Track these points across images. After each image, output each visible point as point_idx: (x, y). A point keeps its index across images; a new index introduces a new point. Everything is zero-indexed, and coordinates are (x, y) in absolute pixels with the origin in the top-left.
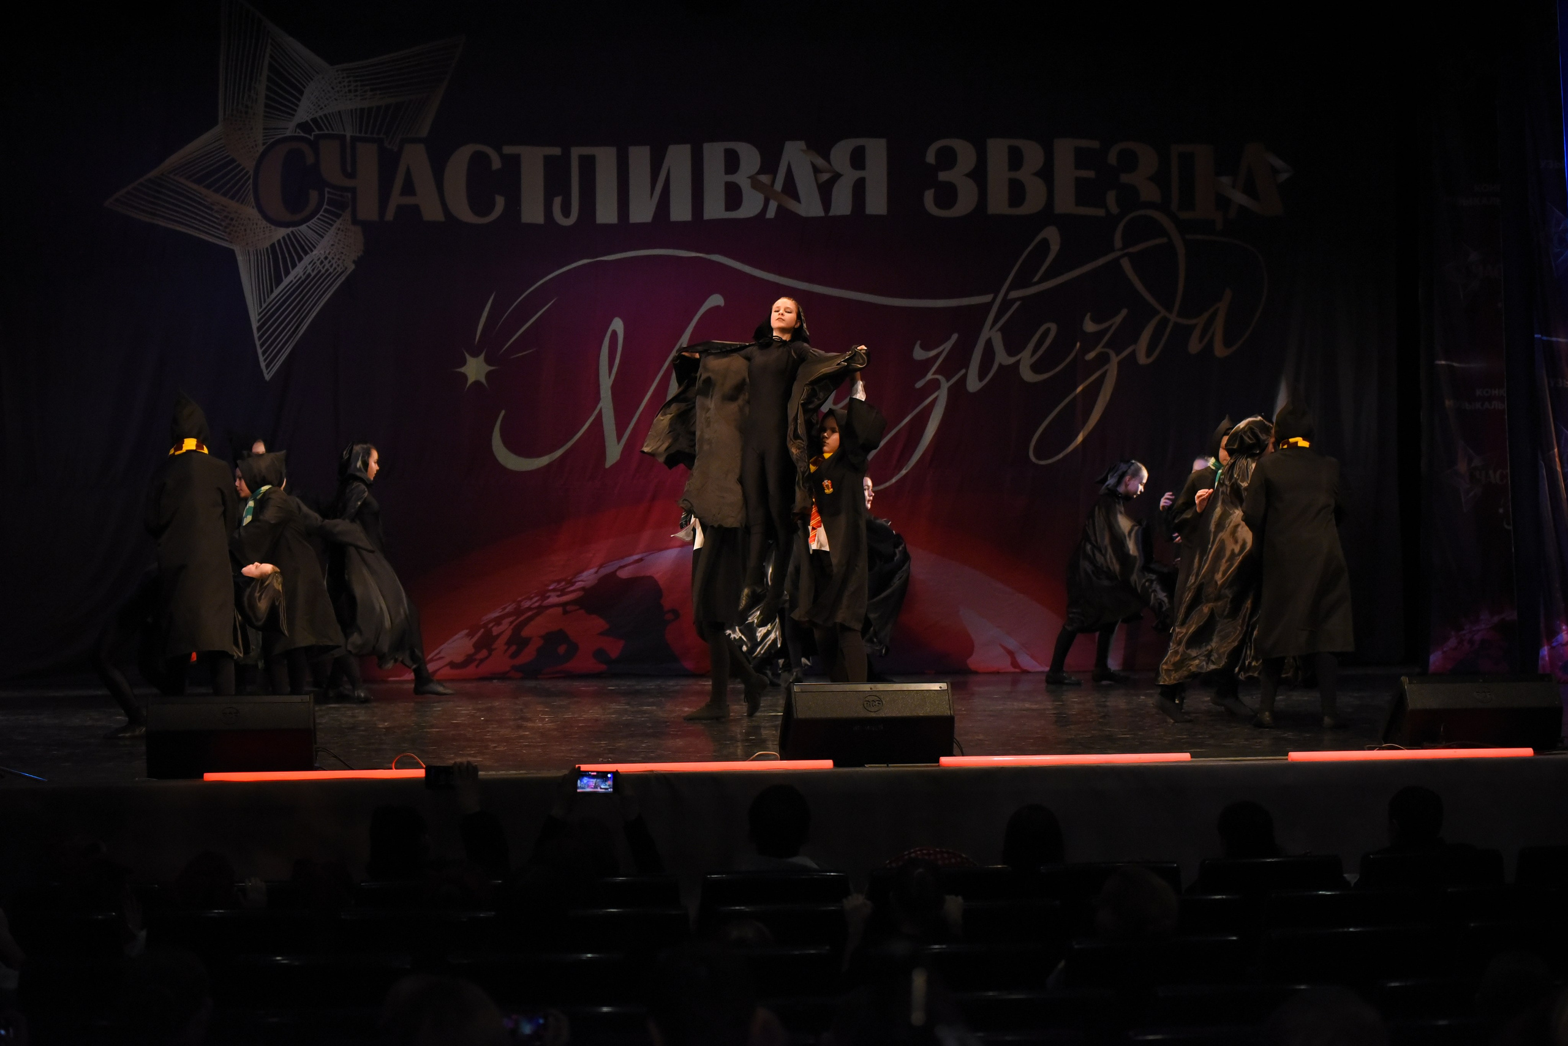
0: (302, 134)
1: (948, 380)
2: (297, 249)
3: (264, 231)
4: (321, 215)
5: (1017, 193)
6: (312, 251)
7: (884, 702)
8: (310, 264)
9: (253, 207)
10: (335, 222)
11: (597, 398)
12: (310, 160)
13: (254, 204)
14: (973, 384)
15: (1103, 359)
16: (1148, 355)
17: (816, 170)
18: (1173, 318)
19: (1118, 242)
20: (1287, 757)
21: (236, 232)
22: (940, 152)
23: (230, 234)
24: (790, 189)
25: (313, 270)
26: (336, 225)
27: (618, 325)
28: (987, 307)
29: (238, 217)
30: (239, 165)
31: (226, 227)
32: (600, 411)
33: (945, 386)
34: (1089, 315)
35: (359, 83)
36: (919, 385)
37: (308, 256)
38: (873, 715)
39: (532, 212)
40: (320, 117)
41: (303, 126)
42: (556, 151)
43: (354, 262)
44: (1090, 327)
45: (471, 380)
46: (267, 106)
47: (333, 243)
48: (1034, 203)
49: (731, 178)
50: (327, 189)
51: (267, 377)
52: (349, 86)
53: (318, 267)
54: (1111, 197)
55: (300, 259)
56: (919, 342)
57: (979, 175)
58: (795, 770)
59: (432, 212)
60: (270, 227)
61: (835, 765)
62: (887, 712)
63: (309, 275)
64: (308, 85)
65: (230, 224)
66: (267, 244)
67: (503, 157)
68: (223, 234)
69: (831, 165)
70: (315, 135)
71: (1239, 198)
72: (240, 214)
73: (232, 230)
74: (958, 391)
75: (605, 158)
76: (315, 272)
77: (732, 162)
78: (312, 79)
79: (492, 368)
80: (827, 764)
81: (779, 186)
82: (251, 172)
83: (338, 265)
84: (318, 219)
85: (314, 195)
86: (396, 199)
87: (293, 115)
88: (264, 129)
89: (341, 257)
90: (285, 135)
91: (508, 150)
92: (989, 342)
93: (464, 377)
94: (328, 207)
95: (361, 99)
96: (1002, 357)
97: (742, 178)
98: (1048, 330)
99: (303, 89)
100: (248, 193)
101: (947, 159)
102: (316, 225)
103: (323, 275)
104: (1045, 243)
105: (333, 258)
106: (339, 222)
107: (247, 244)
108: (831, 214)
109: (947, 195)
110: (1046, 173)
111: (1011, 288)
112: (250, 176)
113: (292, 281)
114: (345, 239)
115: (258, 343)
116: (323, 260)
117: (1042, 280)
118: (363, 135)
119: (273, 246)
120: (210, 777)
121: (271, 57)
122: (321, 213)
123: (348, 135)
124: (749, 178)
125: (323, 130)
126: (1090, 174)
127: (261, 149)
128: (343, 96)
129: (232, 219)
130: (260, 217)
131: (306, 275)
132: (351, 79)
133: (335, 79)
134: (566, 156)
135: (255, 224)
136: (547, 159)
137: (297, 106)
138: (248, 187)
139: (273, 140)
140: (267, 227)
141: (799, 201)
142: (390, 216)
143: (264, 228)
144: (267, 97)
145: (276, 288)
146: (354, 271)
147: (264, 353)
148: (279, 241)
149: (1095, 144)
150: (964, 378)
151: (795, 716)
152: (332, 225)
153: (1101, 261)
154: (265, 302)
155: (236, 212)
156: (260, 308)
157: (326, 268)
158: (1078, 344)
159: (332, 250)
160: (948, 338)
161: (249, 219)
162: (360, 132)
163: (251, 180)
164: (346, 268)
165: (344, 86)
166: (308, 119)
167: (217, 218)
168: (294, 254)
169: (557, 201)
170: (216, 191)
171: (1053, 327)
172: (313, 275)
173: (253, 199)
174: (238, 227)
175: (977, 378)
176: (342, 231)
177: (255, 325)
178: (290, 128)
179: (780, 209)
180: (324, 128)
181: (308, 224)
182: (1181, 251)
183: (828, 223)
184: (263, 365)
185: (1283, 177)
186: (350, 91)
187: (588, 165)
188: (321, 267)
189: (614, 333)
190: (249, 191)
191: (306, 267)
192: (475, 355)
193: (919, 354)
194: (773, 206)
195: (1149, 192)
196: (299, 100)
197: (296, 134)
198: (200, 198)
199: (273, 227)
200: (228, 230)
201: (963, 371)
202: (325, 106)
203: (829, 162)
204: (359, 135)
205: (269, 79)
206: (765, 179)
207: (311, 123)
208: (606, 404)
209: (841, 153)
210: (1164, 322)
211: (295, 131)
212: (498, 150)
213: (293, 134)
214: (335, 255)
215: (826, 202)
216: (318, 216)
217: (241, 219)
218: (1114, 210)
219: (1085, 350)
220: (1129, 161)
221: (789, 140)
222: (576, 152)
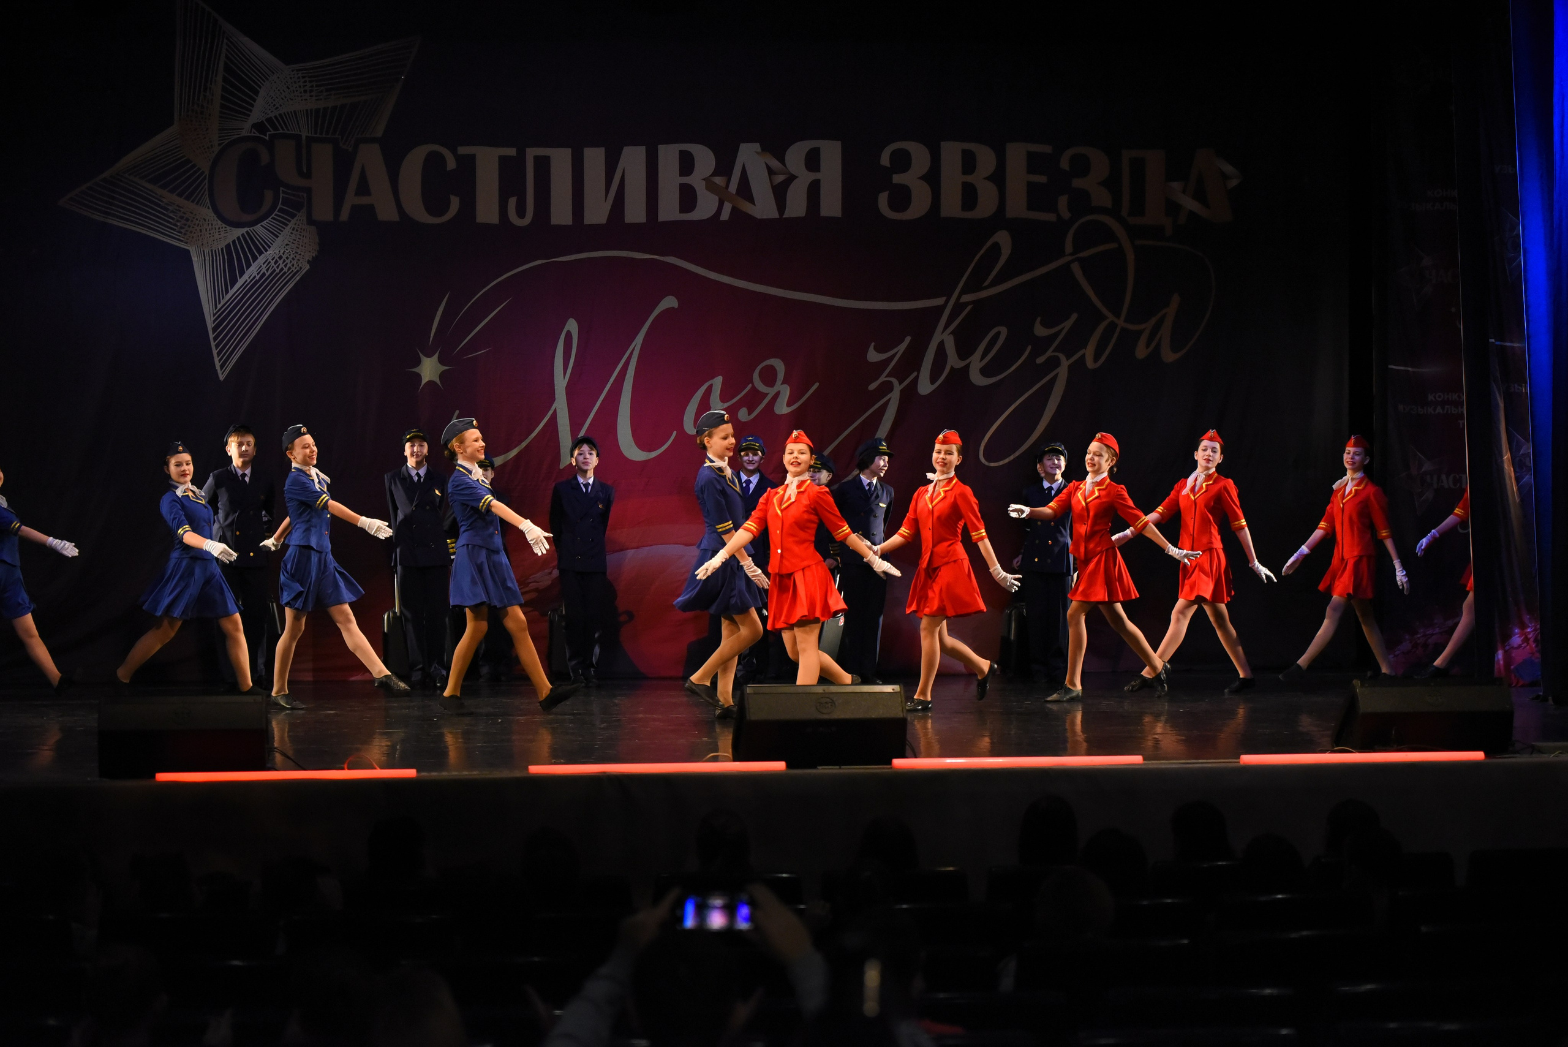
0: (258, 135)
1: (900, 384)
2: (252, 249)
3: (219, 232)
4: (276, 215)
5: (970, 196)
6: (266, 251)
7: (836, 703)
8: (264, 264)
9: (209, 208)
10: (290, 221)
11: (552, 398)
12: (265, 158)
13: (209, 204)
14: (925, 387)
15: (1054, 363)
16: (1096, 358)
17: (771, 172)
18: (1121, 323)
19: (1069, 247)
20: (1238, 760)
21: (191, 232)
22: (894, 154)
23: (185, 234)
24: (745, 191)
25: (267, 270)
26: (291, 225)
27: (572, 326)
28: (940, 310)
29: (194, 218)
30: (194, 166)
31: (181, 228)
32: (555, 410)
33: (898, 388)
34: (1039, 319)
35: (314, 84)
36: (873, 386)
37: (263, 255)
38: (826, 717)
39: (487, 211)
40: (275, 117)
41: (259, 127)
42: (512, 152)
43: (309, 262)
44: (1040, 331)
45: (425, 379)
46: (222, 106)
47: (289, 243)
48: (986, 206)
49: (686, 180)
50: (281, 188)
51: (222, 378)
52: (304, 86)
53: (273, 267)
54: (1063, 201)
55: (255, 259)
56: (873, 344)
57: (933, 177)
58: (748, 772)
59: (387, 212)
60: (225, 228)
61: (788, 766)
62: (838, 714)
63: (264, 274)
64: (263, 85)
65: (185, 225)
66: (223, 244)
67: (459, 158)
68: (178, 234)
69: (785, 165)
70: (269, 135)
71: (1189, 204)
72: (196, 215)
73: (187, 231)
74: (909, 394)
75: (561, 159)
76: (270, 272)
77: (687, 164)
78: (268, 79)
79: (448, 368)
80: (779, 766)
81: (733, 188)
82: (207, 173)
83: (293, 265)
84: (273, 218)
85: (269, 195)
86: (351, 199)
87: (249, 116)
88: (220, 130)
89: (295, 256)
90: (240, 136)
91: (463, 150)
92: (941, 346)
93: (418, 377)
94: (283, 207)
95: (316, 100)
96: (953, 361)
97: (696, 180)
98: (998, 334)
99: (258, 88)
100: (203, 194)
101: (902, 161)
102: (269, 224)
103: (277, 274)
104: (996, 248)
105: (287, 258)
106: (293, 221)
107: (203, 244)
108: (784, 217)
109: (901, 197)
110: (998, 178)
111: (964, 292)
112: (206, 175)
113: (247, 281)
114: (300, 239)
115: (213, 344)
116: (278, 260)
117: (994, 283)
118: (318, 135)
119: (228, 246)
120: (163, 777)
121: (227, 57)
122: (276, 212)
123: (304, 134)
124: (704, 179)
125: (279, 130)
126: (1042, 179)
127: (217, 149)
128: (298, 96)
129: (187, 220)
130: (216, 218)
131: (260, 274)
132: (307, 79)
133: (291, 78)
134: (521, 158)
135: (210, 224)
136: (503, 160)
137: (253, 106)
138: (203, 188)
139: (229, 140)
140: (222, 228)
141: (754, 204)
142: (344, 216)
143: (219, 228)
144: (223, 97)
145: (231, 289)
146: (309, 269)
147: (219, 354)
148: (234, 242)
149: (1047, 149)
150: (915, 381)
151: (748, 718)
152: (286, 225)
153: (1053, 266)
154: (219, 303)
155: (191, 213)
156: (216, 309)
157: (280, 268)
158: (1029, 348)
159: (287, 250)
160: (902, 341)
161: (205, 220)
162: (315, 133)
163: (206, 181)
164: (301, 268)
165: (300, 87)
166: (264, 119)
167: (173, 219)
168: (249, 254)
169: (512, 202)
170: (172, 191)
171: (1004, 331)
172: (267, 274)
173: (208, 201)
174: (193, 227)
175: (929, 382)
176: (297, 231)
177: (210, 326)
178: (246, 128)
179: (734, 210)
180: (280, 129)
181: (262, 224)
182: (1131, 257)
183: (782, 226)
184: (218, 365)
185: (1234, 183)
186: (305, 91)
187: (542, 166)
188: (275, 267)
189: (569, 334)
190: (205, 191)
191: (261, 266)
192: (429, 355)
193: (873, 356)
194: (727, 208)
195: (1102, 197)
196: (255, 100)
197: (252, 134)
198: (154, 197)
199: (228, 228)
200: (183, 231)
201: (915, 374)
202: (281, 106)
203: (783, 163)
204: (313, 135)
205: (225, 80)
206: (719, 181)
207: (265, 122)
208: (561, 405)
209: (796, 155)
210: (1112, 326)
211: (251, 132)
212: (454, 151)
213: (249, 134)
214: (290, 255)
215: (781, 204)
216: (273, 216)
217: (197, 219)
218: (1066, 215)
219: (1035, 354)
220: (1082, 166)
221: (744, 142)
222: (531, 153)
